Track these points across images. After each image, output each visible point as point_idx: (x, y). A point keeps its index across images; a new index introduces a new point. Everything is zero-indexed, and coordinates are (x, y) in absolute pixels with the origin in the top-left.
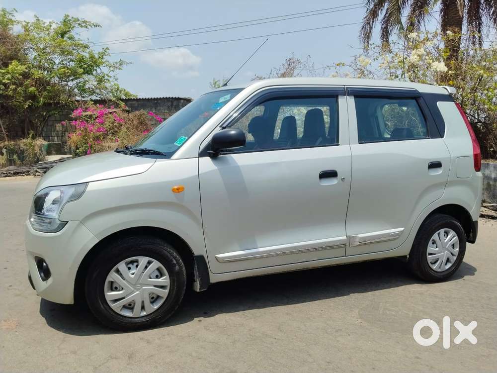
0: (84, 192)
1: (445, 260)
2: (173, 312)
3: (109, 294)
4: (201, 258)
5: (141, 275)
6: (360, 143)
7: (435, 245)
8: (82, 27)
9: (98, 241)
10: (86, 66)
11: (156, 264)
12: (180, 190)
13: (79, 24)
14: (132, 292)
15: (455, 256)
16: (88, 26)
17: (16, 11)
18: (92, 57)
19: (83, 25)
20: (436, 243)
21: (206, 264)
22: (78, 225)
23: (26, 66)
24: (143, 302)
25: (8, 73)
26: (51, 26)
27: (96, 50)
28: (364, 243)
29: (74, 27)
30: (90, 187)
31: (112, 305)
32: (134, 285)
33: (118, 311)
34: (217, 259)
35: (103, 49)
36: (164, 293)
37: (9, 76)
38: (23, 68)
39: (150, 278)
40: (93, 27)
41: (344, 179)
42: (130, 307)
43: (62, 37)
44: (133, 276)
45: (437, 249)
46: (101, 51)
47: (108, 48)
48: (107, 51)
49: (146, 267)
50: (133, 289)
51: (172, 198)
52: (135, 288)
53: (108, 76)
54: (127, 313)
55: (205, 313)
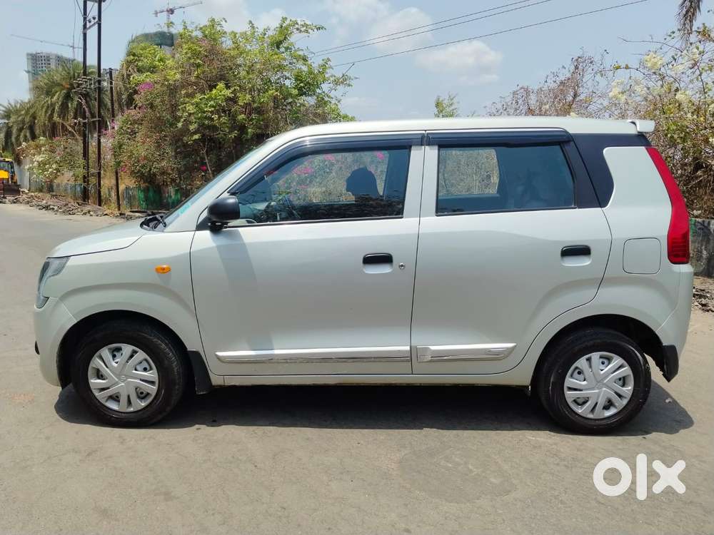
0: (63, 267)
1: (602, 402)
2: (165, 414)
3: (92, 381)
4: (197, 354)
5: (124, 365)
6: (437, 216)
7: (581, 377)
8: (301, 31)
9: (76, 322)
10: (302, 85)
11: (141, 355)
12: (165, 271)
13: (298, 29)
14: (116, 383)
15: (625, 398)
16: (310, 31)
17: (226, 21)
18: (311, 73)
19: (303, 29)
20: (583, 374)
21: (204, 362)
22: (57, 302)
23: (233, 89)
24: (129, 396)
25: (210, 99)
26: (265, 34)
27: (316, 62)
28: (439, 358)
29: (291, 33)
30: (71, 262)
31: (97, 394)
32: (118, 376)
33: (103, 401)
34: (218, 358)
35: (323, 60)
36: (153, 389)
37: (212, 103)
38: (228, 93)
39: (136, 370)
40: (316, 30)
41: (402, 266)
42: (115, 398)
43: (278, 48)
44: (116, 365)
45: (585, 383)
46: (321, 62)
47: (329, 60)
48: (328, 63)
49: (132, 356)
50: (117, 380)
51: (155, 278)
52: (120, 379)
53: (329, 97)
54: (113, 406)
55: (214, 421)
